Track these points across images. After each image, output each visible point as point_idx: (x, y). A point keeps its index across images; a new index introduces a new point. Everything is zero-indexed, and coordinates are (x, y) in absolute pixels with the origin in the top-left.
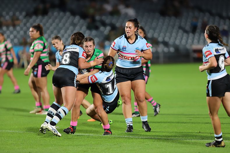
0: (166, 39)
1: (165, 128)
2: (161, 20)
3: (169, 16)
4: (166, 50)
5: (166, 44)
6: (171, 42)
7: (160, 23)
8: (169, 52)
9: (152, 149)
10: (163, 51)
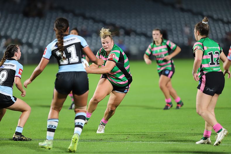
0: (30, 40)
1: (29, 129)
2: (25, 21)
3: (34, 17)
4: (30, 51)
5: (30, 45)
6: (35, 43)
7: (24, 24)
8: (33, 53)
9: (16, 150)
10: (27, 52)
